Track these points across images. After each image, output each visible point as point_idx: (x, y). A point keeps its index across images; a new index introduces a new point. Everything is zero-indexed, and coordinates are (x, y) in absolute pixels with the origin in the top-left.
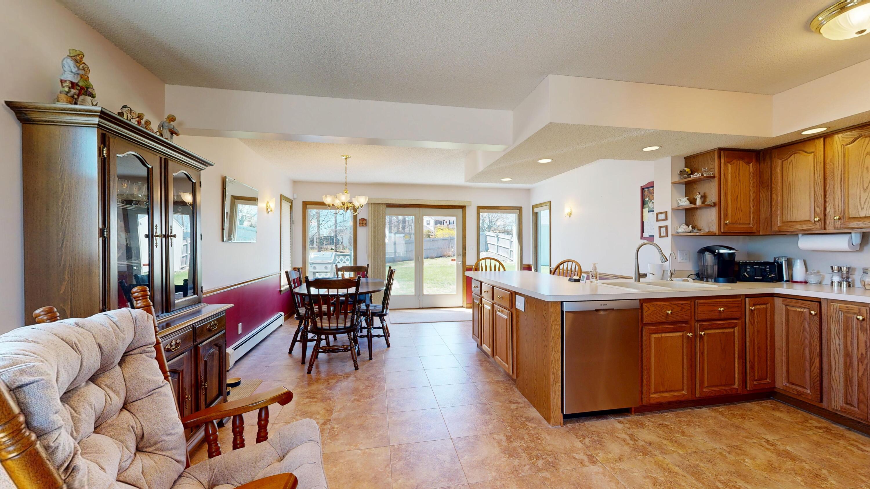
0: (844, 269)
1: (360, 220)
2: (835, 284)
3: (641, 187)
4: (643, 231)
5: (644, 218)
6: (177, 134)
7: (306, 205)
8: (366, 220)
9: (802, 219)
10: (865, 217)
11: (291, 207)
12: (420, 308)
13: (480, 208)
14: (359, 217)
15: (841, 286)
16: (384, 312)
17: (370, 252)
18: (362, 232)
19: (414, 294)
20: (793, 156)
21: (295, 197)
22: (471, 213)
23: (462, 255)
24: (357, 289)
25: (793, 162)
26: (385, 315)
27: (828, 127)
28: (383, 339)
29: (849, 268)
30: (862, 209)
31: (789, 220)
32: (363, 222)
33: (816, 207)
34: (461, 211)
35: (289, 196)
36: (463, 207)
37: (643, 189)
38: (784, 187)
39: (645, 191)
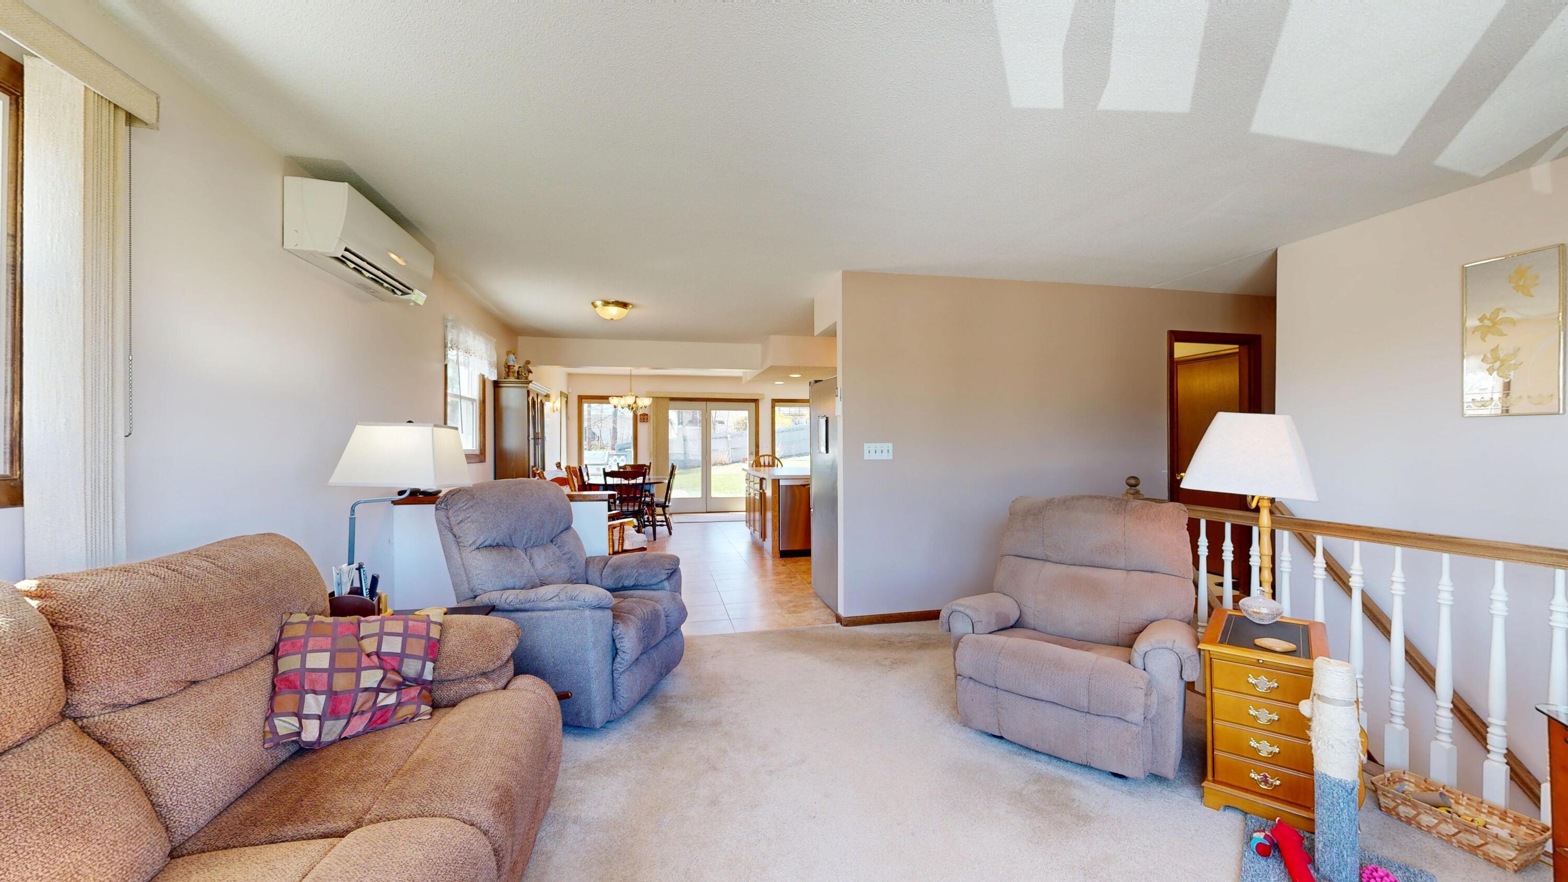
1: (640, 415)
6: (532, 372)
7: (582, 399)
8: (647, 415)
11: (567, 402)
12: (707, 512)
13: (775, 402)
14: (639, 413)
16: (667, 504)
17: (652, 450)
18: (643, 428)
19: (700, 496)
21: (570, 391)
22: (765, 407)
23: (754, 454)
24: (644, 479)
26: (668, 506)
28: (666, 527)
32: (645, 418)
34: (753, 404)
35: (565, 391)
36: (756, 401)
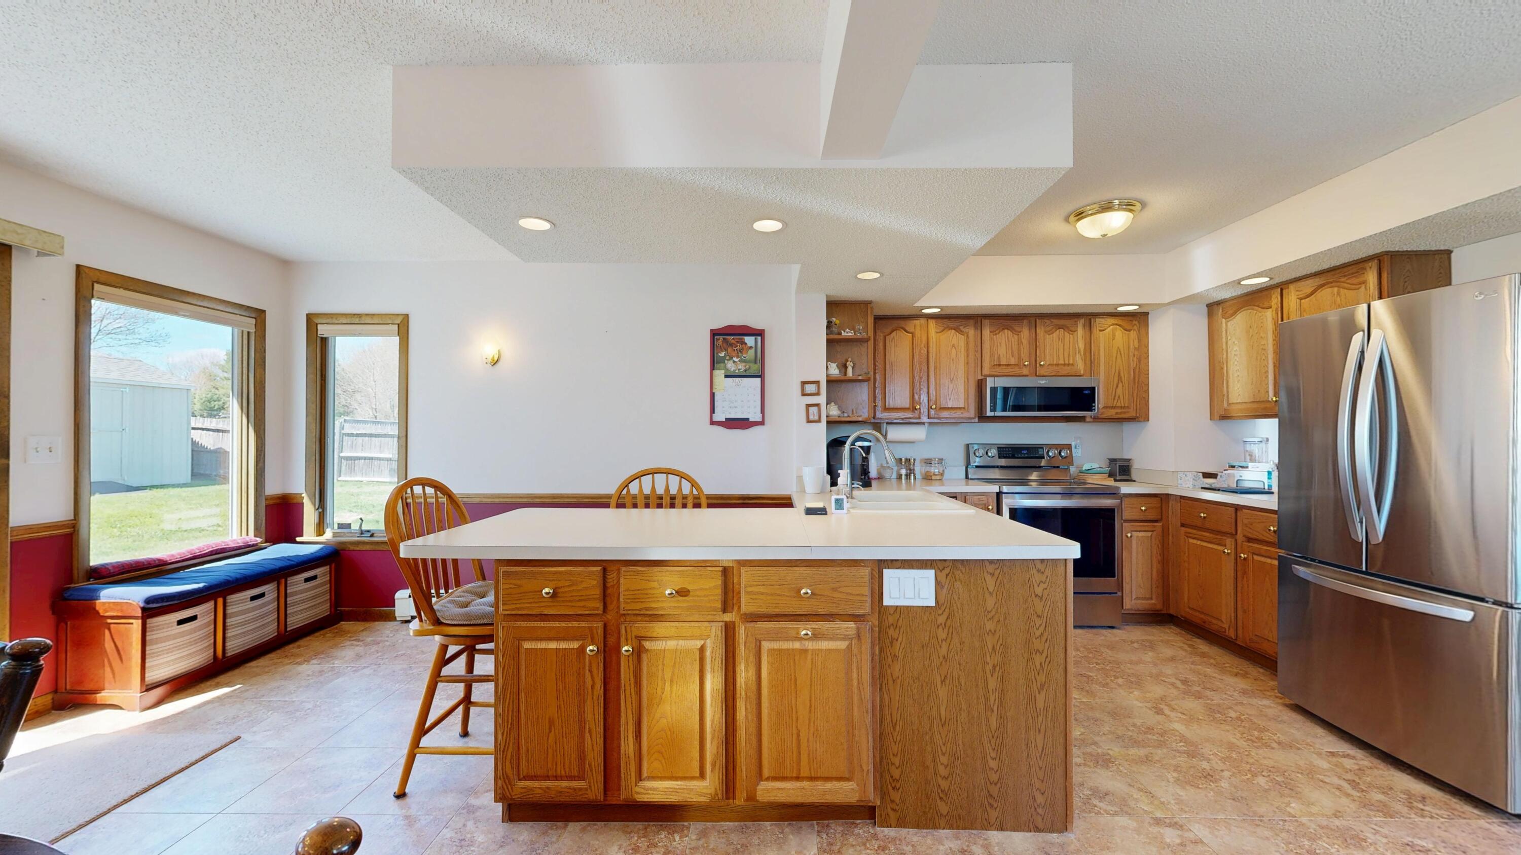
0: (912, 461)
2: (904, 477)
3: (712, 330)
4: (713, 411)
5: (714, 387)
9: (903, 406)
10: (951, 408)
13: (90, 279)
15: (910, 479)
20: (895, 332)
22: (43, 290)
25: (896, 339)
27: (942, 310)
29: (914, 460)
30: (950, 399)
31: (892, 407)
33: (915, 394)
37: (714, 334)
38: (887, 366)
39: (718, 339)
